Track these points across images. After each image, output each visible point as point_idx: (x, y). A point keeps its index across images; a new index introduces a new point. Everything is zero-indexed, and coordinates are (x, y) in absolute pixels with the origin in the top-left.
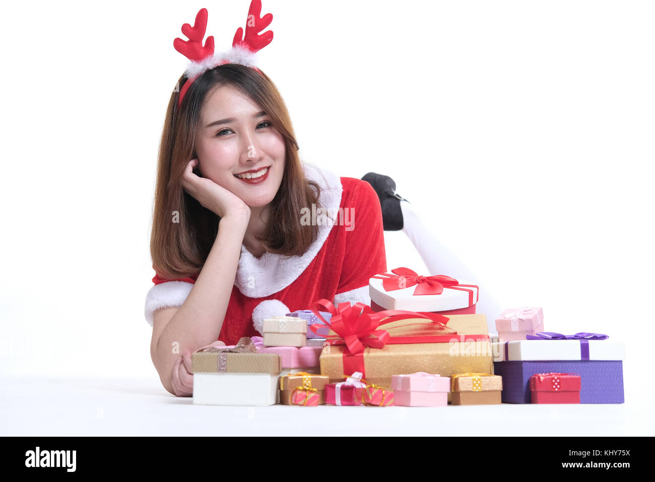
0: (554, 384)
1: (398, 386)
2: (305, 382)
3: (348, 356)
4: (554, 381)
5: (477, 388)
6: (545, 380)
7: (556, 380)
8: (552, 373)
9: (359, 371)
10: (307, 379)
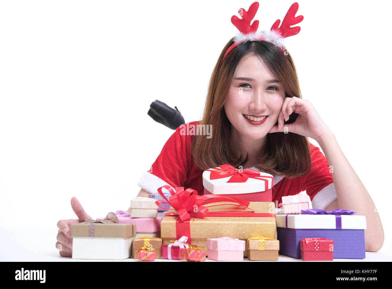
0: (315, 246)
1: (210, 247)
2: (145, 243)
3: (180, 222)
4: (315, 244)
5: (262, 248)
6: (309, 243)
7: (317, 244)
8: (314, 238)
9: (186, 236)
10: (147, 241)
